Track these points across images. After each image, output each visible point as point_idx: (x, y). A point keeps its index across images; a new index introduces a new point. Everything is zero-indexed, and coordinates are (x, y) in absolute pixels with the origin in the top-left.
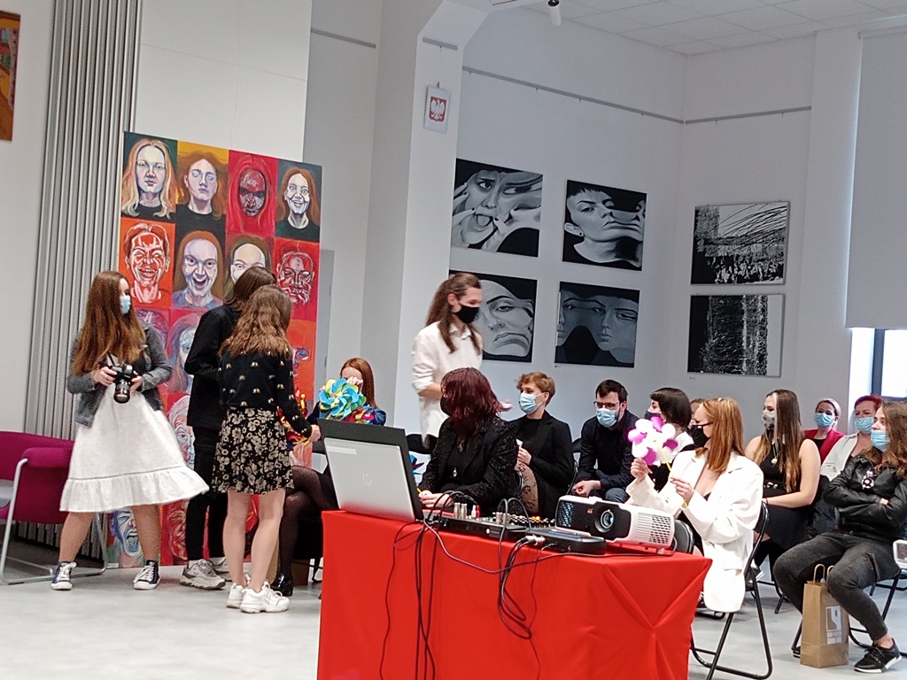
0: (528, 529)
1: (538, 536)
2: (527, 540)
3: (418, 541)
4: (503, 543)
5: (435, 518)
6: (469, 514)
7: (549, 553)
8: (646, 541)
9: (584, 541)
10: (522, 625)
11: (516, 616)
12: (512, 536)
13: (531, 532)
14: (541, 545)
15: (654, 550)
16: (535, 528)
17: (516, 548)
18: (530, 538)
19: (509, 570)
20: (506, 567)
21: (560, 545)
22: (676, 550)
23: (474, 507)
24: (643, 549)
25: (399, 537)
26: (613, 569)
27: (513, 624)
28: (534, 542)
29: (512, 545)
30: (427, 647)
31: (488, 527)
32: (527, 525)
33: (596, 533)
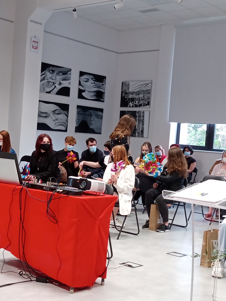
0: (57, 187)
1: (61, 189)
2: (57, 191)
3: (20, 192)
4: (49, 192)
5: (27, 184)
6: (38, 182)
7: (64, 195)
8: (96, 191)
9: (76, 191)
10: (54, 219)
11: (53, 216)
12: (52, 190)
13: (58, 188)
14: (61, 193)
15: (99, 194)
16: (60, 187)
17: (53, 193)
18: (58, 190)
19: (50, 201)
20: (50, 200)
21: (68, 193)
22: (106, 194)
23: (40, 180)
24: (95, 194)
25: (14, 190)
26: (85, 200)
27: (52, 219)
28: (59, 191)
29: (52, 192)
30: (23, 227)
31: (44, 187)
32: (57, 186)
33: (80, 188)
